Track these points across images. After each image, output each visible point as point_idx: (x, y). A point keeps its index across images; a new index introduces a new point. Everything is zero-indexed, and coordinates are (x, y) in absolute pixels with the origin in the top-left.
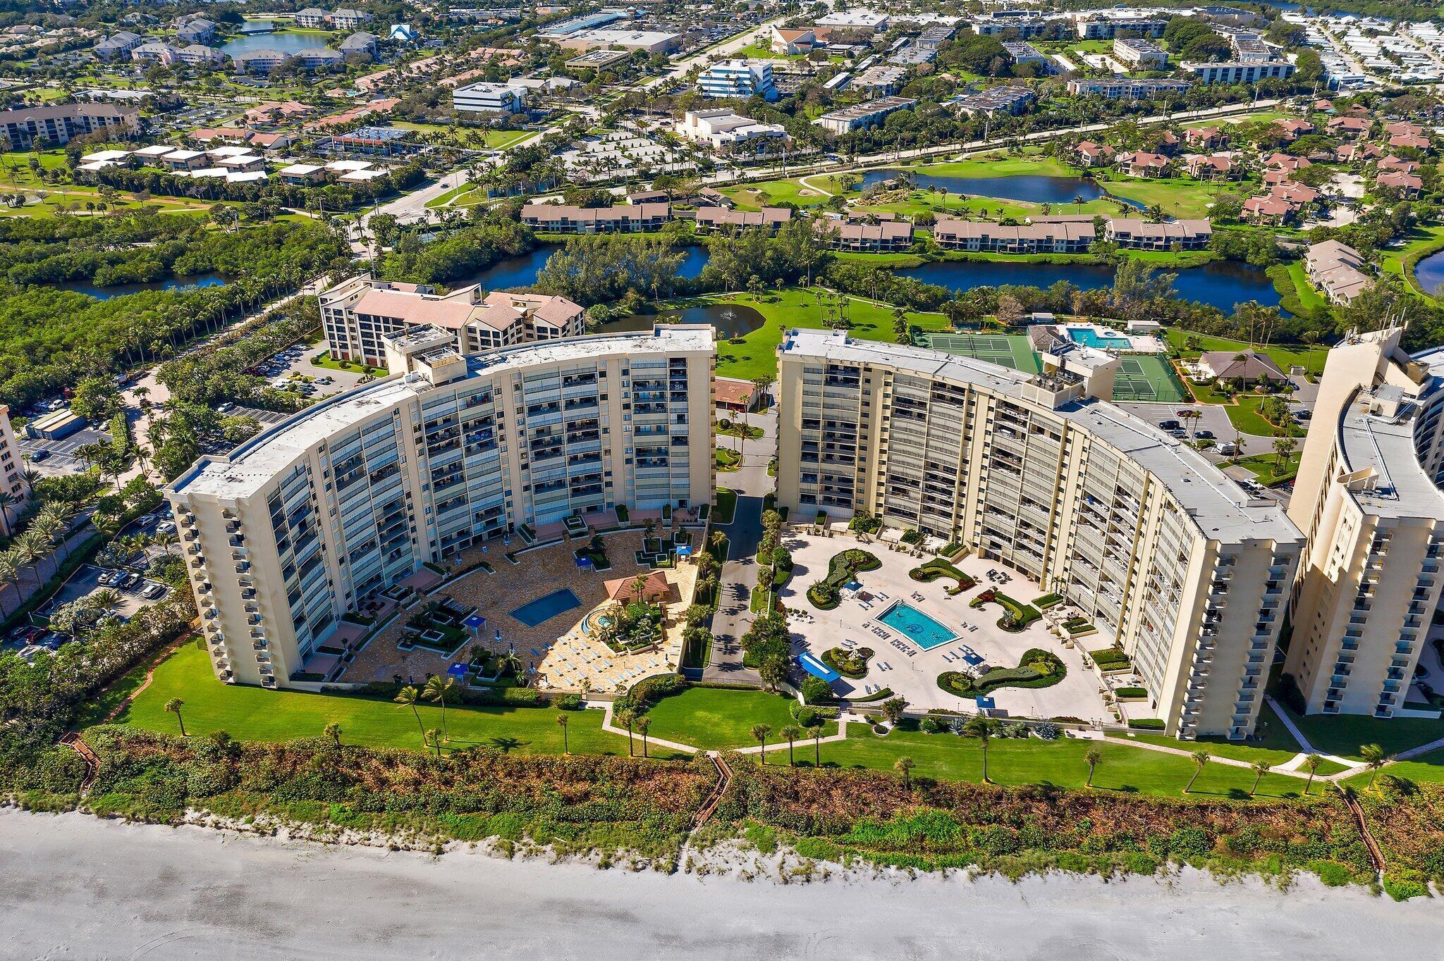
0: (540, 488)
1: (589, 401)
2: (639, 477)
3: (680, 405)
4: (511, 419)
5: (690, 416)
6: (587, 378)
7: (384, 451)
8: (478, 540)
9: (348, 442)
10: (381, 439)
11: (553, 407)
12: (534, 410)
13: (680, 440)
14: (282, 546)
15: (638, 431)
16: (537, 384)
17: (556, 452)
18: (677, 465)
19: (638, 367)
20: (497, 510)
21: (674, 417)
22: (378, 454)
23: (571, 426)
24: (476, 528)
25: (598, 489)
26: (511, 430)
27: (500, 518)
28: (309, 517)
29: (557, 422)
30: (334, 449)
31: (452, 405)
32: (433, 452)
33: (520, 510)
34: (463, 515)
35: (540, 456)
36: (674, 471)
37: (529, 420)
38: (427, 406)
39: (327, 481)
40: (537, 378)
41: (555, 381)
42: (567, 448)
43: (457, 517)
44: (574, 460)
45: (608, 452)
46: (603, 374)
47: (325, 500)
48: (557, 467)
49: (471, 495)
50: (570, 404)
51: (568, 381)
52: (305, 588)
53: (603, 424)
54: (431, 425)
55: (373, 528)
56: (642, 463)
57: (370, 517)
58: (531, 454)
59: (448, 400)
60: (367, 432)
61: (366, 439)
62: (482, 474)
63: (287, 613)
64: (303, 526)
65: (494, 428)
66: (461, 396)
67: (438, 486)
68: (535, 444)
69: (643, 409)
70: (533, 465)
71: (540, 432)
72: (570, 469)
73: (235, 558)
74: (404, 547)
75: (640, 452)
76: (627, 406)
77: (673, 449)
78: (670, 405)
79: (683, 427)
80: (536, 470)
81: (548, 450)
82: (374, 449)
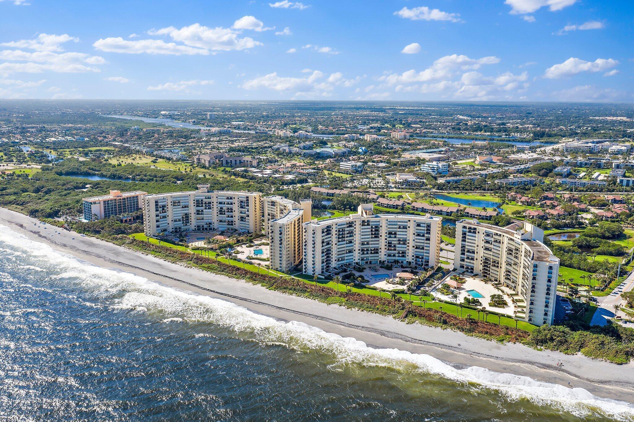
0: (221, 221)
2: (241, 223)
3: (247, 207)
4: (215, 204)
5: (249, 210)
6: (231, 198)
7: (186, 202)
8: (206, 229)
10: (185, 200)
12: (221, 203)
13: (248, 216)
15: (241, 213)
16: (221, 197)
18: (247, 222)
19: (241, 197)
20: (210, 224)
21: (247, 210)
22: (184, 202)
23: (228, 209)
24: (205, 226)
25: (232, 225)
26: (215, 207)
27: (211, 226)
28: (165, 208)
29: (225, 207)
30: (173, 198)
32: (197, 206)
33: (216, 225)
34: (203, 222)
35: (221, 214)
37: (219, 205)
38: (196, 196)
39: (171, 203)
40: (221, 196)
41: (224, 198)
42: (226, 213)
43: (201, 222)
44: (229, 217)
45: (235, 216)
46: (234, 198)
47: (170, 207)
48: (224, 217)
49: (205, 218)
50: (227, 203)
51: (228, 198)
52: (161, 221)
53: (234, 209)
54: (197, 201)
55: (181, 217)
56: (241, 220)
57: (180, 215)
58: (219, 213)
59: (201, 196)
61: (182, 198)
62: (208, 214)
63: (155, 224)
64: (163, 209)
65: (211, 205)
66: (204, 195)
67: (198, 214)
68: (220, 211)
69: (242, 207)
71: (221, 208)
72: (227, 218)
74: (188, 224)
75: (241, 218)
76: (239, 206)
77: (247, 218)
78: (246, 207)
80: (219, 217)
81: (223, 213)
82: (183, 201)
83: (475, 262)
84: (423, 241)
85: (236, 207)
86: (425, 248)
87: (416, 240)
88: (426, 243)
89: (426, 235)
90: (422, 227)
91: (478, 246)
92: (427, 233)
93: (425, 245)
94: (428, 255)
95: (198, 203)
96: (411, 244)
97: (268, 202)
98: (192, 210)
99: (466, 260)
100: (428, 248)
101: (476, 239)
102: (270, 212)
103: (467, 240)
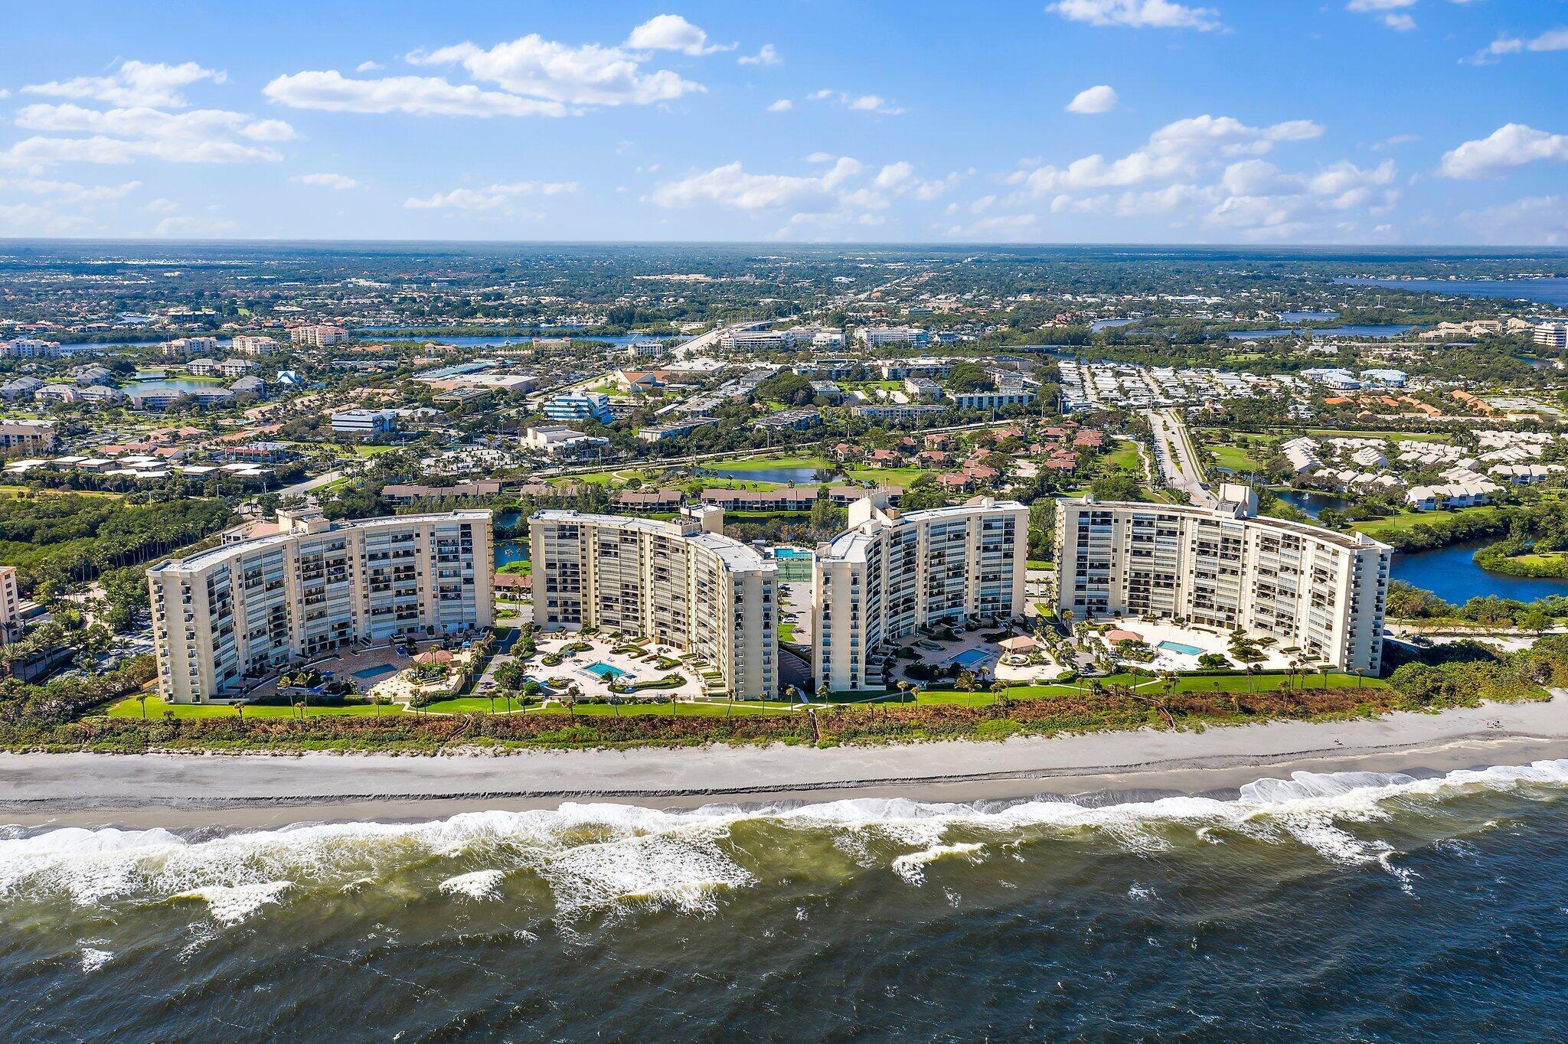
0: (376, 612)
1: (407, 553)
2: (444, 607)
3: (466, 556)
4: (357, 562)
5: (474, 563)
6: (407, 537)
7: (275, 570)
9: (254, 559)
10: (273, 563)
11: (385, 556)
12: (373, 557)
13: (469, 581)
14: (212, 612)
15: (442, 575)
16: (374, 540)
17: (387, 587)
18: (466, 598)
19: (440, 530)
21: (464, 564)
22: (271, 571)
23: (397, 570)
24: (330, 635)
25: (415, 615)
26: (357, 570)
27: (348, 630)
28: (228, 600)
29: (388, 566)
30: (246, 562)
31: (319, 548)
32: (306, 578)
33: (362, 625)
35: (376, 589)
36: (465, 603)
37: (369, 564)
38: (304, 547)
39: (240, 581)
40: (374, 535)
41: (386, 538)
42: (393, 584)
44: (399, 593)
45: (421, 589)
47: (237, 594)
48: (387, 598)
49: (329, 611)
50: (397, 555)
51: (395, 539)
52: (223, 644)
53: (418, 570)
54: (306, 560)
55: (264, 621)
56: (444, 597)
58: (370, 587)
59: (317, 544)
60: (265, 556)
61: (264, 561)
62: (337, 598)
64: (225, 604)
65: (346, 567)
66: (326, 542)
68: (373, 581)
69: (444, 559)
70: (371, 595)
71: (376, 572)
72: (396, 600)
73: (185, 611)
75: (442, 590)
76: (433, 558)
77: (464, 587)
78: (462, 556)
79: (469, 571)
80: (374, 599)
81: (382, 585)
82: (269, 568)
83: (1109, 586)
84: (997, 561)
85: (424, 563)
86: (1003, 576)
87: (983, 562)
88: (1006, 565)
89: (1005, 546)
90: (996, 528)
91: (1115, 550)
92: (1007, 541)
93: (1003, 568)
94: (1008, 590)
95: (310, 567)
96: (973, 571)
97: (547, 530)
98: (293, 591)
99: (1088, 586)
100: (1009, 576)
101: (1112, 536)
102: (556, 557)
103: (1090, 542)
